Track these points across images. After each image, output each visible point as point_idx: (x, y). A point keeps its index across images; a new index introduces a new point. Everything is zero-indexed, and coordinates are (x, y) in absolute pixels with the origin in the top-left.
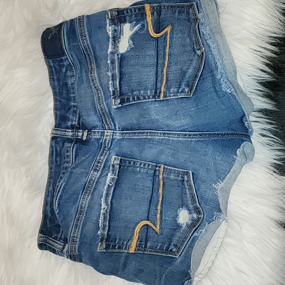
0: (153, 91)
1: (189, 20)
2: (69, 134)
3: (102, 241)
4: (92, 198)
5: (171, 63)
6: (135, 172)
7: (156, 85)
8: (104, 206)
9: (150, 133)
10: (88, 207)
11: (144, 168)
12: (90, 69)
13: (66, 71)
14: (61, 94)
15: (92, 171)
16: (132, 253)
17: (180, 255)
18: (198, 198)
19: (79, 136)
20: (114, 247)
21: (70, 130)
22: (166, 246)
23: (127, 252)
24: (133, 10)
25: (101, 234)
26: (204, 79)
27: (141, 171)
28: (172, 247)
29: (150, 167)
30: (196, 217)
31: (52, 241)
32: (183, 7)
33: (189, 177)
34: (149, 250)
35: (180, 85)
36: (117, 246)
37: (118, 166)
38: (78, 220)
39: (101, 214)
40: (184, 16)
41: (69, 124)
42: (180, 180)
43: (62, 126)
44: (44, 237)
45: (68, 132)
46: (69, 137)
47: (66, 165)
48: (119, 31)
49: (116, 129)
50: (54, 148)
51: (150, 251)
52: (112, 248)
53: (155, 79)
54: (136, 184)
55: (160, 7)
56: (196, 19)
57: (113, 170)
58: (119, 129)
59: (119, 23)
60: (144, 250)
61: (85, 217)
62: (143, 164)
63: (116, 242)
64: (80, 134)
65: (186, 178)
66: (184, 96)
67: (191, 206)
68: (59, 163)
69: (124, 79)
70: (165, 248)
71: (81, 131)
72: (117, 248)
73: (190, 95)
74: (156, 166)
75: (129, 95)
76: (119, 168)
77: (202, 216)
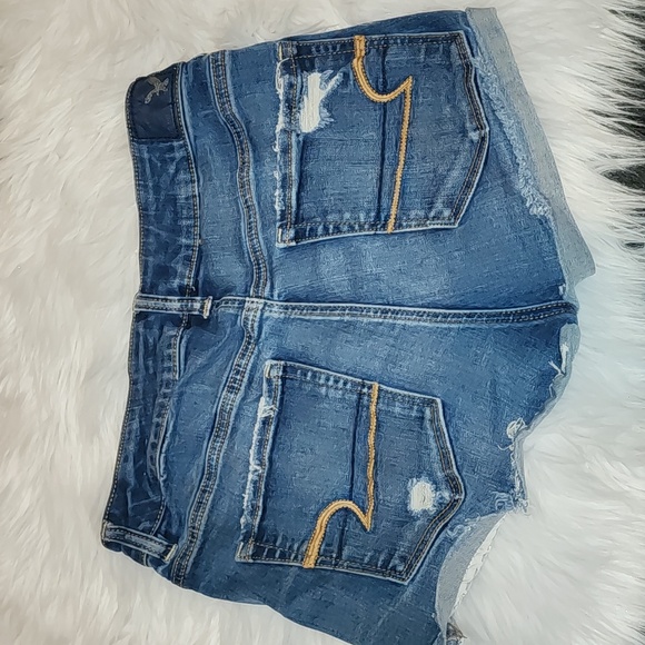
0: (373, 214)
1: (449, 67)
2: (174, 305)
3: (246, 540)
4: (230, 448)
5: (413, 158)
6: (316, 397)
7: (379, 202)
8: (253, 466)
9: (351, 309)
10: (224, 466)
11: (336, 389)
12: (240, 163)
13: (177, 171)
14: (159, 219)
15: (224, 393)
16: (310, 569)
17: (413, 580)
18: (455, 457)
19: (195, 310)
20: (271, 554)
21: (176, 298)
22: (382, 558)
23: (299, 567)
24: (330, 47)
25: (246, 525)
26: (485, 191)
27: (330, 396)
28: (395, 561)
29: (349, 386)
30: (448, 499)
31: (139, 536)
32: (436, 39)
33: (435, 411)
34: (345, 564)
35: (432, 203)
36: (278, 552)
37: (280, 382)
38: (204, 491)
39: (248, 483)
40: (437, 59)
41: (176, 283)
42: (416, 417)
43: (160, 288)
44: (116, 529)
45: (171, 301)
46: (175, 312)
47: (166, 376)
48: (299, 86)
49: (272, 296)
50: (141, 338)
51: (348, 567)
52: (267, 556)
53: (376, 190)
54: (319, 422)
55: (387, 42)
56: (467, 66)
57: (270, 391)
58: (279, 296)
59: (299, 71)
60: (336, 565)
61: (218, 486)
62: (332, 379)
63: (278, 544)
64: (197, 305)
65: (428, 412)
66: (439, 226)
67: (439, 474)
68: (151, 371)
69: (308, 188)
70: (380, 563)
71: (198, 298)
72: (277, 555)
73: (454, 224)
74: (363, 386)
75: (316, 222)
76: (283, 385)
77: (463, 497)
